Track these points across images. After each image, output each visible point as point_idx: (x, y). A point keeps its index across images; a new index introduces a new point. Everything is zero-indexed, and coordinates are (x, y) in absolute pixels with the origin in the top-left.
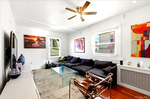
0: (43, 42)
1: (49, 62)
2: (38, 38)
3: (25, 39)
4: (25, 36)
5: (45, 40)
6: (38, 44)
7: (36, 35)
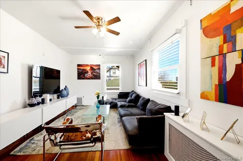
0: (97, 71)
1: (103, 97)
2: (91, 67)
3: (78, 69)
4: (79, 65)
5: (99, 69)
6: (92, 73)
7: (89, 64)
